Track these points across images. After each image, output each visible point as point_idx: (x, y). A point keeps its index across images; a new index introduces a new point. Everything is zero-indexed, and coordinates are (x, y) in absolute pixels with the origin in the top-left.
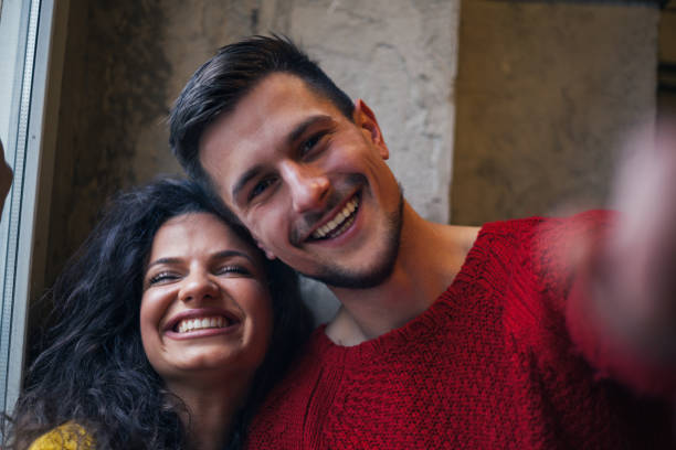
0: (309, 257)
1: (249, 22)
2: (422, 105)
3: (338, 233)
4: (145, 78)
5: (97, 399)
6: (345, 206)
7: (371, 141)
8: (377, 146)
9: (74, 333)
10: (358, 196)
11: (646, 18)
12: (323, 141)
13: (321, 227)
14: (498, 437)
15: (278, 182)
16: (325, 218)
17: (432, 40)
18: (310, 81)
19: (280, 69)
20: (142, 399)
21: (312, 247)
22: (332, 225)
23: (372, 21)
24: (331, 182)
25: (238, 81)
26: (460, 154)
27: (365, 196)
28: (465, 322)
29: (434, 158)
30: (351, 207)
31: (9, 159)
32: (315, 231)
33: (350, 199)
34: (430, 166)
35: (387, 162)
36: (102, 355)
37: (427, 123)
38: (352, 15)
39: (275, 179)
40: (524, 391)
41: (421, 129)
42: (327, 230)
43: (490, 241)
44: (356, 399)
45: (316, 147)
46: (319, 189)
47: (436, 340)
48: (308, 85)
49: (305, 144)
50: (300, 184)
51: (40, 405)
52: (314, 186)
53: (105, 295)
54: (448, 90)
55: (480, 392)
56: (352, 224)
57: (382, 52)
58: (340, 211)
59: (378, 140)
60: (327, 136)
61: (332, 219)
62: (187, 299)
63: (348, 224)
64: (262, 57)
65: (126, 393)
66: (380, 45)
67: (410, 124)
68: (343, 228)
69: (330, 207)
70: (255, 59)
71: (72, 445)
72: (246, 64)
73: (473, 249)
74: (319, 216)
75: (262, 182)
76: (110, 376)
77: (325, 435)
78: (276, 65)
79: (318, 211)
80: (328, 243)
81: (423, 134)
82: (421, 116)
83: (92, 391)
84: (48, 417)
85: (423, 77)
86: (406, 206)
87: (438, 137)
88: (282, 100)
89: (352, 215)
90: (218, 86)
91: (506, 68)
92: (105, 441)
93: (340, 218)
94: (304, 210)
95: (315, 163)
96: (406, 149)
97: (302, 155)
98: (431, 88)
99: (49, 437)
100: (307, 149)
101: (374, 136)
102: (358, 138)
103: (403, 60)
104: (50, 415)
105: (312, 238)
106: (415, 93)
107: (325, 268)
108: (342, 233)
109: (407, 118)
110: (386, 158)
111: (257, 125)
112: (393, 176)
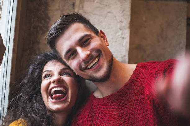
0: (86, 74)
1: (72, 6)
2: (121, 29)
3: (93, 66)
4: (43, 22)
5: (28, 112)
6: (95, 59)
7: (103, 41)
8: (105, 42)
9: (22, 93)
10: (99, 56)
11: (184, 5)
12: (89, 41)
13: (89, 65)
14: (143, 123)
15: (76, 53)
16: (90, 63)
17: (123, 11)
18: (85, 25)
19: (77, 22)
20: (41, 111)
21: (86, 71)
22: (92, 65)
23: (106, 6)
24: (91, 52)
25: (64, 25)
26: (131, 43)
27: (101, 56)
28: (133, 91)
29: (124, 44)
30: (97, 60)
31: (5, 44)
32: (87, 66)
33: (97, 57)
34: (123, 46)
35: (108, 47)
36: (30, 99)
37: (122, 34)
38: (101, 4)
39: (76, 52)
40: (152, 111)
41: (120, 36)
42: (90, 66)
43: (140, 68)
44: (102, 113)
45: (87, 43)
46: (88, 54)
47: (125, 96)
48: (85, 26)
49: (84, 42)
50: (82, 53)
51: (12, 113)
52: (86, 54)
53: (30, 83)
54: (128, 25)
55: (138, 111)
56: (97, 64)
57: (109, 14)
58: (94, 60)
59: (105, 41)
60: (90, 40)
61: (92, 62)
62: (54, 82)
63: (96, 64)
64: (72, 18)
65: (36, 110)
66: (109, 12)
67: (117, 35)
68: (95, 65)
69: (91, 59)
70: (70, 19)
71: (21, 125)
72: (67, 21)
73: (135, 70)
74: (88, 62)
75: (72, 53)
76: (32, 105)
77: (93, 123)
78: (75, 20)
79: (87, 60)
80: (91, 69)
81: (121, 37)
82: (120, 32)
83: (27, 110)
84: (14, 117)
85: (121, 21)
86: (114, 59)
87: (125, 38)
88: (77, 30)
89: (97, 62)
90: (59, 27)
91: (144, 19)
92: (30, 124)
93: (94, 63)
94: (83, 60)
95: (87, 47)
96: (116, 42)
97: (83, 45)
98: (123, 24)
99: (14, 123)
100: (84, 43)
101: (104, 40)
102: (99, 40)
103: (115, 17)
104: (15, 116)
105: (86, 68)
106: (119, 26)
107: (90, 77)
108: (95, 66)
109: (116, 33)
110: (108, 46)
111: (70, 37)
112: (109, 51)
